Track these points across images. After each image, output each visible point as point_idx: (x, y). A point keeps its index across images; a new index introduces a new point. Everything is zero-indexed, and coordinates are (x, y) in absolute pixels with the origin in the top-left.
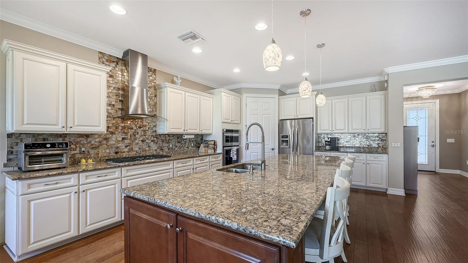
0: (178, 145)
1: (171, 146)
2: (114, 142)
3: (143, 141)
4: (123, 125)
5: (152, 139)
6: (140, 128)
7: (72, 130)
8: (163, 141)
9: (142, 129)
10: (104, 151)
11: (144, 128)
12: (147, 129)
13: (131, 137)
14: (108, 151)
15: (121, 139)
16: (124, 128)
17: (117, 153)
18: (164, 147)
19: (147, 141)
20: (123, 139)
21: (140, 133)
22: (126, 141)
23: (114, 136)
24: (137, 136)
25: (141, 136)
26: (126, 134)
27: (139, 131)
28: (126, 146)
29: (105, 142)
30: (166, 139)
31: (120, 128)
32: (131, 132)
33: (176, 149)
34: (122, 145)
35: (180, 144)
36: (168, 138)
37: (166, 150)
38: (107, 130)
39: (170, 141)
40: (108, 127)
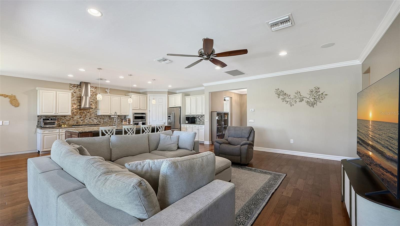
0: (109, 120)
1: (105, 121)
2: (76, 119)
3: (89, 118)
4: (80, 112)
5: (95, 117)
6: (88, 113)
7: (58, 114)
8: (100, 118)
9: (89, 113)
10: (71, 122)
11: (91, 113)
12: (92, 113)
13: (84, 116)
14: (73, 122)
16: (81, 113)
17: (77, 123)
18: (101, 121)
19: (92, 118)
20: (80, 117)
21: (88, 115)
22: (81, 118)
23: (76, 116)
26: (82, 115)
27: (88, 114)
28: (82, 121)
29: (72, 119)
31: (79, 113)
32: (84, 114)
33: (108, 122)
34: (79, 120)
35: (111, 120)
36: (103, 117)
37: (103, 122)
38: (73, 114)
39: (104, 118)
40: (73, 113)
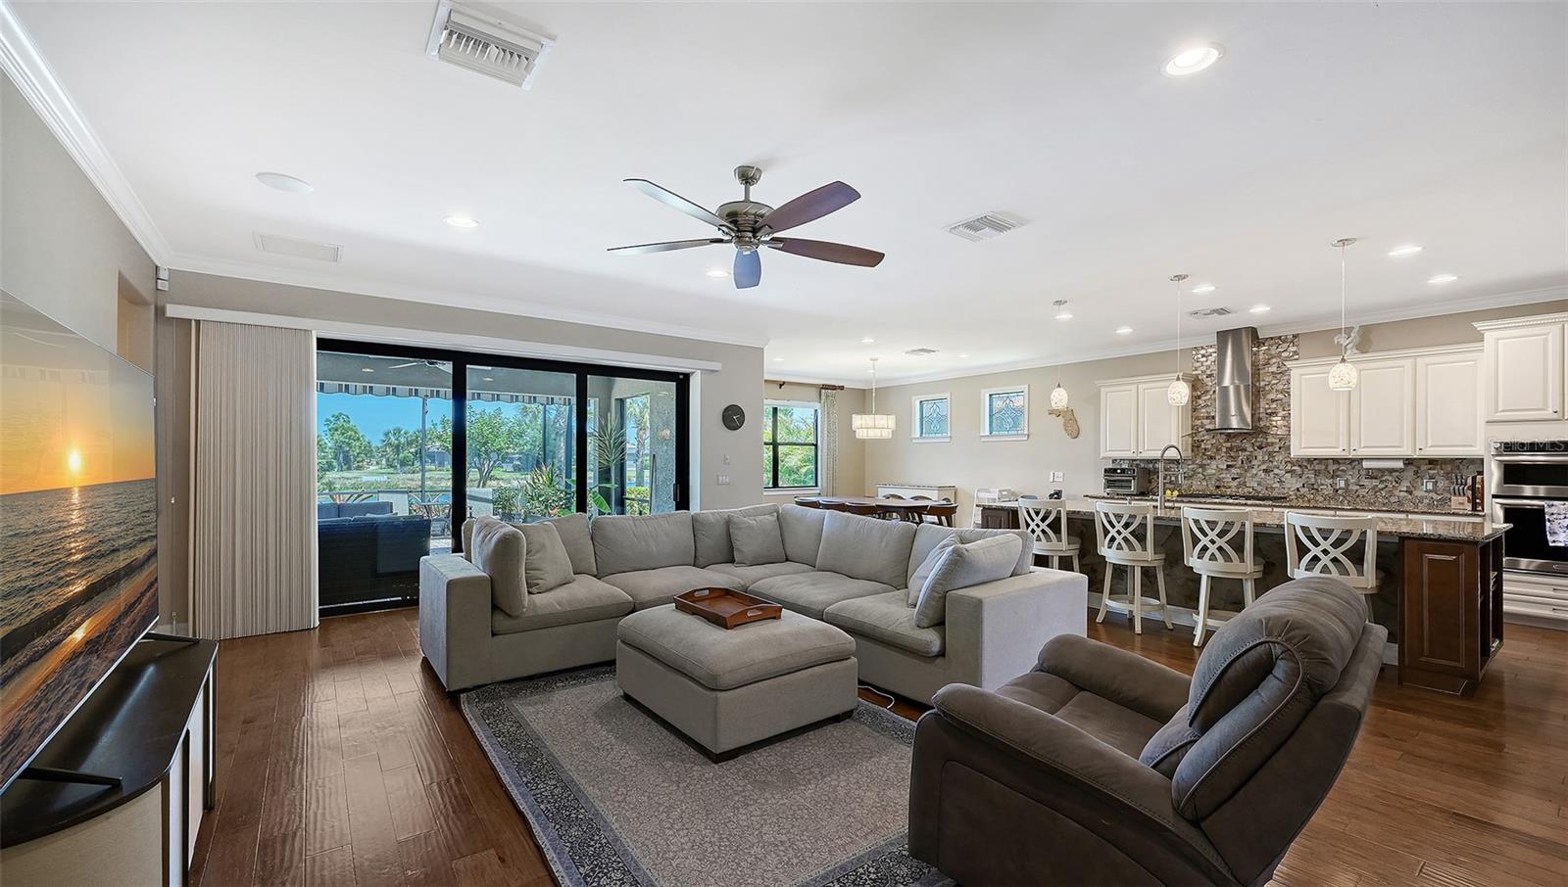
1: (1342, 484)
2: (1214, 471)
3: (1265, 471)
4: (1228, 445)
5: (1289, 467)
6: (1260, 448)
8: (1317, 473)
9: (1265, 449)
11: (1270, 449)
12: (1277, 449)
13: (1242, 462)
15: (1225, 467)
16: (1230, 449)
17: (1218, 487)
18: (1323, 484)
19: (1276, 471)
20: (1228, 466)
21: (1260, 458)
22: (1233, 470)
23: (1214, 462)
24: (1254, 462)
25: (1264, 462)
26: (1234, 458)
27: (1260, 454)
28: (1234, 479)
29: (1200, 470)
30: (1326, 468)
31: (1224, 450)
32: (1242, 456)
33: (1363, 492)
34: (1227, 477)
35: (1375, 482)
36: (1332, 467)
37: (1329, 491)
38: (1204, 454)
39: (1339, 473)
40: (1205, 449)
